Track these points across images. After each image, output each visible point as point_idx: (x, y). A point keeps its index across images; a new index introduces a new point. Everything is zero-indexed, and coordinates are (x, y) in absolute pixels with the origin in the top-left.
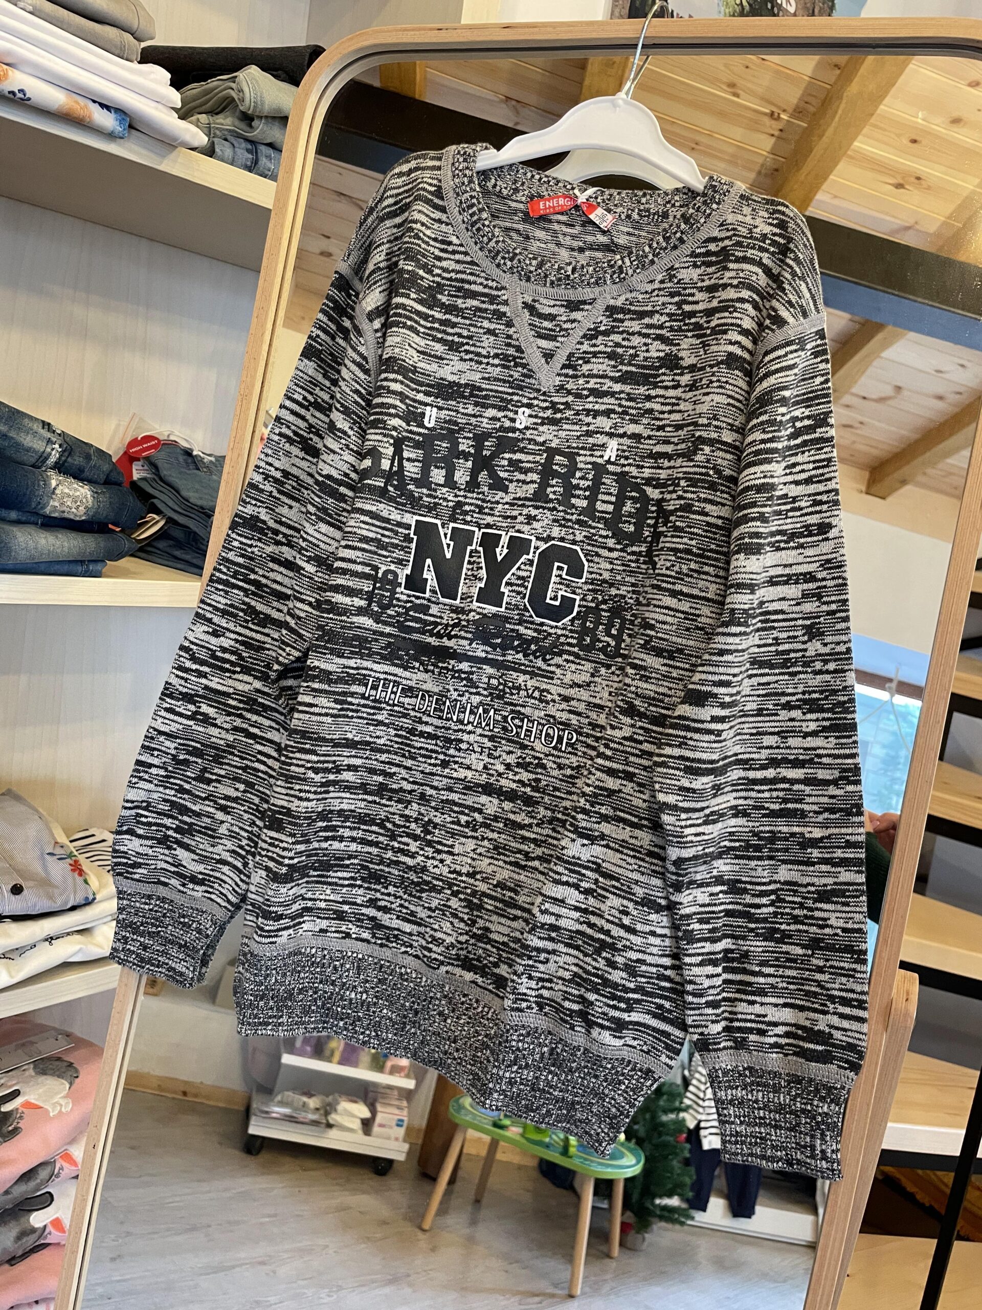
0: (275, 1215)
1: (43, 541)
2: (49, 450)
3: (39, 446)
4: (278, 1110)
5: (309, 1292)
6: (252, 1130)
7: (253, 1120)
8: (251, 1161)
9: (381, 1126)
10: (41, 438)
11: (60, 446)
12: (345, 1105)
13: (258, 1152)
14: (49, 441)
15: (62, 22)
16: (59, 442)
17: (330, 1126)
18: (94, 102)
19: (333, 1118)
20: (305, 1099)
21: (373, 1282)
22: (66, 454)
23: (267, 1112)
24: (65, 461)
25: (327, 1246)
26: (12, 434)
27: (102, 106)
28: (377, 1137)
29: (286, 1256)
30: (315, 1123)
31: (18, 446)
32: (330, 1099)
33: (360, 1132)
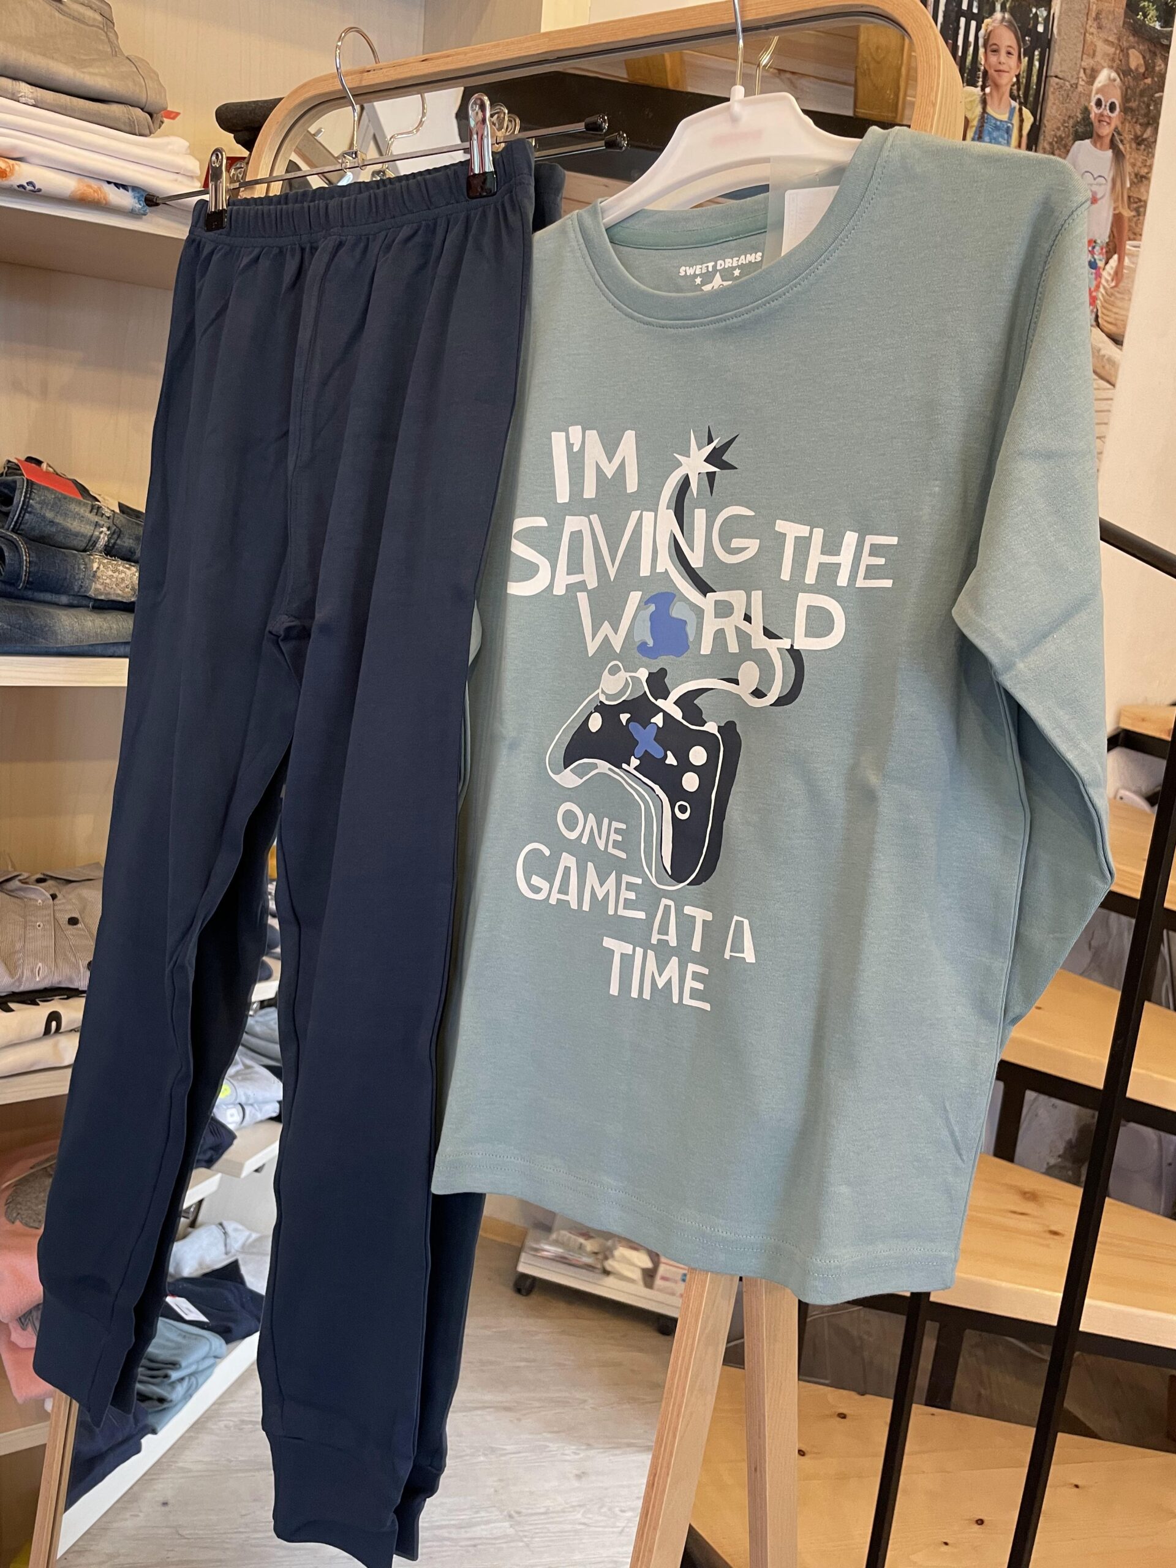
0: (534, 1361)
1: (90, 624)
2: (97, 533)
3: (87, 530)
4: (550, 1250)
5: (553, 1446)
6: (522, 1268)
7: (524, 1257)
8: (521, 1301)
9: (664, 1278)
10: (89, 522)
11: (109, 529)
12: (621, 1251)
13: (528, 1292)
14: (97, 525)
15: (66, 109)
16: (107, 525)
17: (606, 1273)
18: (109, 183)
19: (610, 1264)
20: (581, 1240)
21: (629, 1445)
22: (115, 536)
23: (536, 1250)
24: (115, 543)
25: (585, 1401)
26: (59, 520)
27: (117, 185)
28: (659, 1290)
29: (537, 1404)
30: (589, 1267)
31: (66, 531)
32: (609, 1243)
33: (641, 1283)
